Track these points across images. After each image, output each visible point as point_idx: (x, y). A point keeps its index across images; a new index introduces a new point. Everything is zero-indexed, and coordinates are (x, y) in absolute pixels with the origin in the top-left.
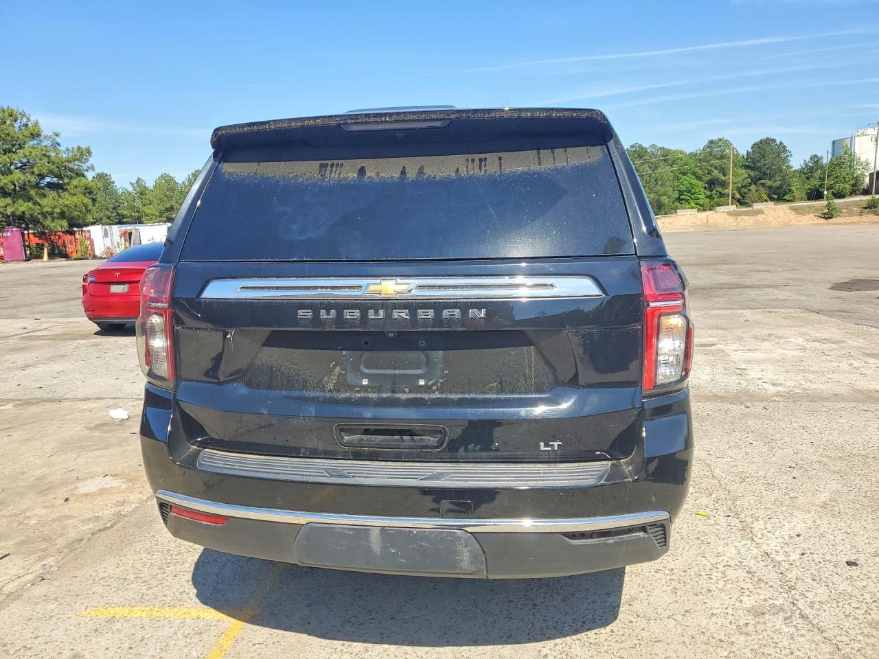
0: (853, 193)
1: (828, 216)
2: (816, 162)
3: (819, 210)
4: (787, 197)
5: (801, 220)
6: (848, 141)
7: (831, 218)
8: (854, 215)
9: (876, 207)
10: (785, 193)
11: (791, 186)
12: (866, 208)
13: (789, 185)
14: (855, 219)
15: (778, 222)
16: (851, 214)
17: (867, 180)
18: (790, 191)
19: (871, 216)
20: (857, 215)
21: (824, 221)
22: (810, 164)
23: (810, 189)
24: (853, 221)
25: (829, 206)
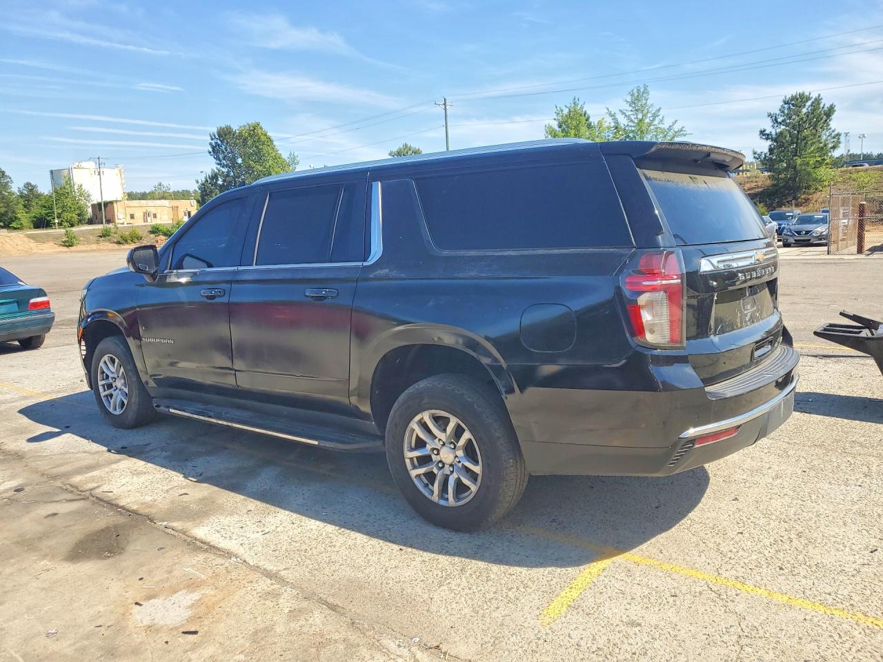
0: (80, 222)
1: (68, 244)
2: (31, 190)
3: (57, 239)
4: (14, 225)
5: (42, 248)
6: (66, 173)
7: (71, 246)
8: (92, 243)
9: (109, 236)
10: (12, 220)
11: (16, 214)
12: (101, 237)
13: (13, 212)
14: (94, 247)
15: (18, 250)
16: (89, 242)
17: (90, 210)
18: (16, 218)
19: (108, 244)
20: (94, 243)
21: (65, 249)
22: (26, 192)
23: (35, 217)
24: (93, 248)
25: (67, 234)
